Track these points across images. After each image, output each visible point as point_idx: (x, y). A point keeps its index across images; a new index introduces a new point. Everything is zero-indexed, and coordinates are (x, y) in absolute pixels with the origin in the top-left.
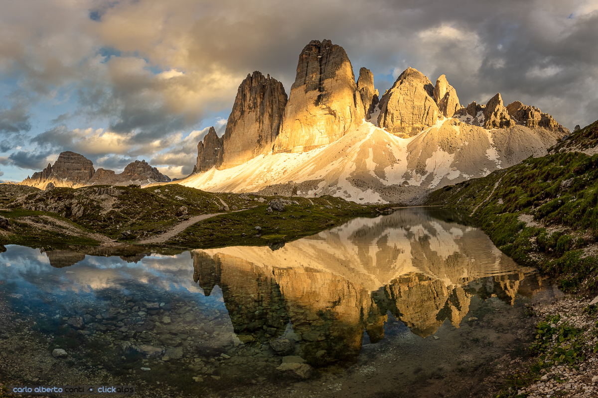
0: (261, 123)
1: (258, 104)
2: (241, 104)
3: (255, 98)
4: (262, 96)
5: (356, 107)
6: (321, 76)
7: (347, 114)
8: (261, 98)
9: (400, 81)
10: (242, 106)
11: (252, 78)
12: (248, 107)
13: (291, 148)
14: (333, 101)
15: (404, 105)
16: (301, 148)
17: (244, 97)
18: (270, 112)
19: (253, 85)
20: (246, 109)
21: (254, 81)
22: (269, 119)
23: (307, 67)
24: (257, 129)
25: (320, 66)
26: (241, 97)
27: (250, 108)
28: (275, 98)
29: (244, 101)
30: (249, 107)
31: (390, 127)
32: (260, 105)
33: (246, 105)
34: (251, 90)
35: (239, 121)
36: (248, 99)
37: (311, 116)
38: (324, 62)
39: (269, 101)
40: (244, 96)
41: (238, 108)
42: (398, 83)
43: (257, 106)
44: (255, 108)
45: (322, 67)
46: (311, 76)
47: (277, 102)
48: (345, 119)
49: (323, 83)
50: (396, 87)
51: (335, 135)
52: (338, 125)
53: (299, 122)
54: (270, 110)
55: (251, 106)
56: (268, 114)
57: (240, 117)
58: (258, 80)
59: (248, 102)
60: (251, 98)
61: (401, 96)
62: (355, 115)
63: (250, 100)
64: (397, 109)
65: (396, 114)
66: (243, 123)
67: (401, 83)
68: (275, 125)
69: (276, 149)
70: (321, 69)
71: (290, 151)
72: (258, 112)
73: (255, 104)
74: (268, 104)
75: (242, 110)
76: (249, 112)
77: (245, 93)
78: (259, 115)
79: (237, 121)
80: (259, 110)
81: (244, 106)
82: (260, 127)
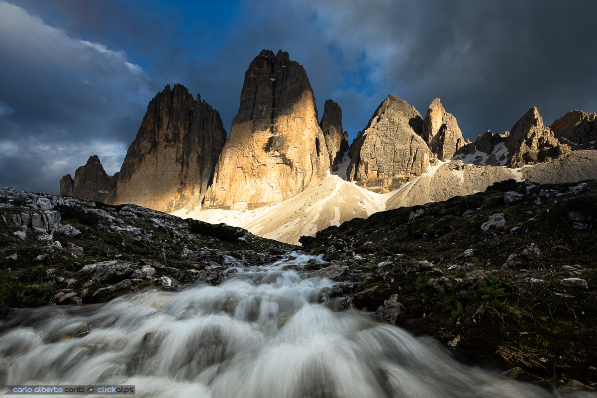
0: (185, 166)
1: (181, 137)
2: (153, 131)
3: (177, 127)
4: (187, 126)
5: (318, 155)
6: (273, 110)
7: (307, 164)
8: (185, 129)
9: (377, 117)
10: (154, 135)
11: (172, 92)
12: (164, 138)
13: (228, 203)
14: (288, 146)
15: (382, 150)
16: (244, 205)
18: (200, 152)
19: (175, 105)
20: (161, 141)
21: (175, 99)
22: (198, 161)
23: (256, 94)
24: (177, 173)
25: (274, 95)
26: (152, 120)
27: (168, 141)
28: (208, 133)
29: (158, 128)
30: (166, 138)
31: (363, 180)
32: (184, 139)
33: (161, 134)
34: (170, 112)
35: (149, 156)
36: (165, 126)
37: (259, 164)
38: (278, 88)
39: (199, 137)
40: (158, 121)
41: (147, 136)
42: (375, 120)
43: (180, 141)
44: (175, 142)
45: (276, 96)
46: (261, 108)
47: (211, 139)
48: (304, 171)
49: (277, 121)
50: (372, 126)
51: (291, 190)
52: (295, 179)
53: (242, 172)
54: (199, 150)
55: (170, 138)
56: (196, 155)
57: (150, 151)
58: (182, 99)
59: (165, 130)
60: (171, 125)
61: (378, 139)
62: (317, 166)
63: (168, 128)
64: (373, 156)
65: (371, 163)
66: (155, 160)
67: (378, 120)
68: (206, 171)
69: (207, 203)
70: (274, 99)
71: (228, 208)
72: (181, 150)
73: (176, 136)
74: (197, 140)
75: (155, 140)
76: (167, 146)
77: (161, 115)
78: (182, 154)
79: (143, 155)
80: (182, 146)
81: (158, 136)
82: (182, 171)
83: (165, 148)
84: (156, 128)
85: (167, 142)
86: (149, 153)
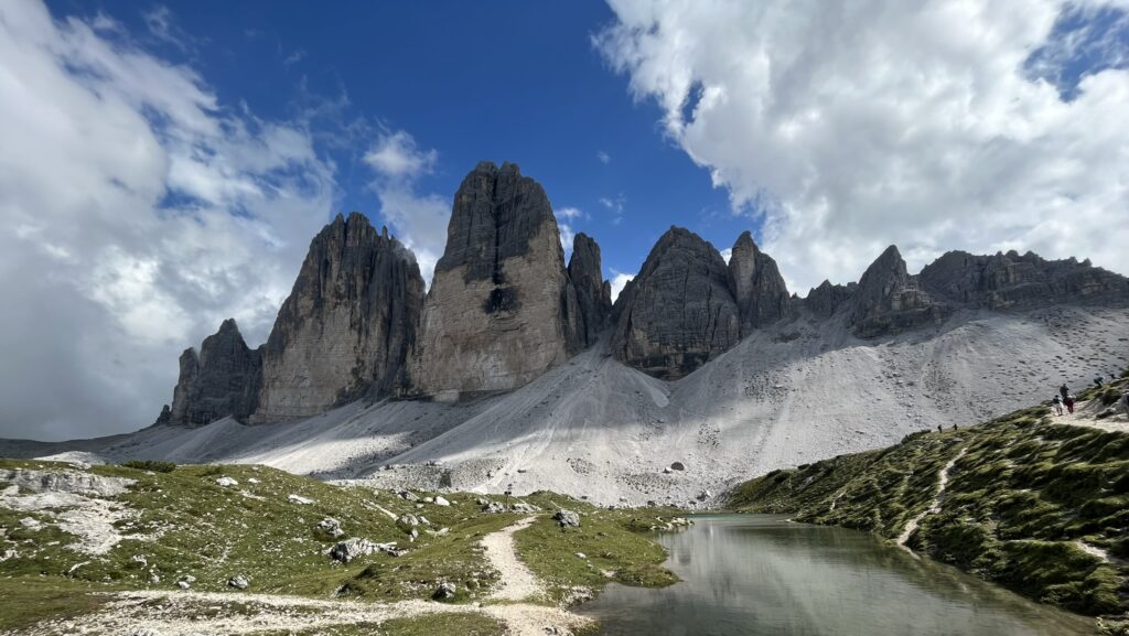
0: (363, 333)
1: (358, 292)
2: (318, 283)
3: (352, 275)
4: (367, 274)
6: (497, 250)
8: (364, 278)
10: (319, 287)
11: (346, 225)
12: (332, 292)
13: (430, 392)
14: (521, 304)
16: (454, 394)
17: (326, 267)
18: (385, 313)
19: (349, 244)
20: (328, 297)
21: (350, 234)
22: (382, 326)
23: (471, 224)
24: (352, 345)
25: (498, 226)
26: (316, 266)
27: (340, 297)
28: (397, 284)
29: (325, 277)
30: (336, 292)
32: (363, 293)
33: (328, 286)
34: (342, 254)
35: (311, 320)
36: (335, 274)
37: (476, 331)
38: (505, 217)
39: (384, 289)
41: (310, 290)
43: (356, 296)
44: (349, 299)
45: (501, 228)
46: (478, 246)
48: (546, 342)
49: (503, 266)
52: (534, 354)
53: (450, 342)
54: (385, 309)
55: (342, 291)
56: (380, 317)
57: (312, 312)
58: (360, 235)
59: (334, 280)
60: (343, 273)
63: (339, 277)
66: (319, 326)
68: (395, 343)
70: (498, 233)
71: (429, 399)
72: (358, 309)
73: (351, 289)
74: (381, 294)
75: (319, 296)
76: (337, 304)
77: (329, 259)
78: (359, 316)
79: (302, 319)
80: (359, 304)
81: (324, 289)
82: (359, 342)
83: (335, 307)
84: (321, 277)
85: (337, 298)
86: (311, 316)
